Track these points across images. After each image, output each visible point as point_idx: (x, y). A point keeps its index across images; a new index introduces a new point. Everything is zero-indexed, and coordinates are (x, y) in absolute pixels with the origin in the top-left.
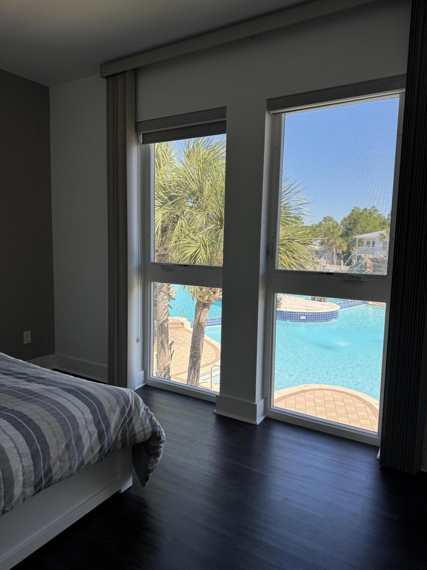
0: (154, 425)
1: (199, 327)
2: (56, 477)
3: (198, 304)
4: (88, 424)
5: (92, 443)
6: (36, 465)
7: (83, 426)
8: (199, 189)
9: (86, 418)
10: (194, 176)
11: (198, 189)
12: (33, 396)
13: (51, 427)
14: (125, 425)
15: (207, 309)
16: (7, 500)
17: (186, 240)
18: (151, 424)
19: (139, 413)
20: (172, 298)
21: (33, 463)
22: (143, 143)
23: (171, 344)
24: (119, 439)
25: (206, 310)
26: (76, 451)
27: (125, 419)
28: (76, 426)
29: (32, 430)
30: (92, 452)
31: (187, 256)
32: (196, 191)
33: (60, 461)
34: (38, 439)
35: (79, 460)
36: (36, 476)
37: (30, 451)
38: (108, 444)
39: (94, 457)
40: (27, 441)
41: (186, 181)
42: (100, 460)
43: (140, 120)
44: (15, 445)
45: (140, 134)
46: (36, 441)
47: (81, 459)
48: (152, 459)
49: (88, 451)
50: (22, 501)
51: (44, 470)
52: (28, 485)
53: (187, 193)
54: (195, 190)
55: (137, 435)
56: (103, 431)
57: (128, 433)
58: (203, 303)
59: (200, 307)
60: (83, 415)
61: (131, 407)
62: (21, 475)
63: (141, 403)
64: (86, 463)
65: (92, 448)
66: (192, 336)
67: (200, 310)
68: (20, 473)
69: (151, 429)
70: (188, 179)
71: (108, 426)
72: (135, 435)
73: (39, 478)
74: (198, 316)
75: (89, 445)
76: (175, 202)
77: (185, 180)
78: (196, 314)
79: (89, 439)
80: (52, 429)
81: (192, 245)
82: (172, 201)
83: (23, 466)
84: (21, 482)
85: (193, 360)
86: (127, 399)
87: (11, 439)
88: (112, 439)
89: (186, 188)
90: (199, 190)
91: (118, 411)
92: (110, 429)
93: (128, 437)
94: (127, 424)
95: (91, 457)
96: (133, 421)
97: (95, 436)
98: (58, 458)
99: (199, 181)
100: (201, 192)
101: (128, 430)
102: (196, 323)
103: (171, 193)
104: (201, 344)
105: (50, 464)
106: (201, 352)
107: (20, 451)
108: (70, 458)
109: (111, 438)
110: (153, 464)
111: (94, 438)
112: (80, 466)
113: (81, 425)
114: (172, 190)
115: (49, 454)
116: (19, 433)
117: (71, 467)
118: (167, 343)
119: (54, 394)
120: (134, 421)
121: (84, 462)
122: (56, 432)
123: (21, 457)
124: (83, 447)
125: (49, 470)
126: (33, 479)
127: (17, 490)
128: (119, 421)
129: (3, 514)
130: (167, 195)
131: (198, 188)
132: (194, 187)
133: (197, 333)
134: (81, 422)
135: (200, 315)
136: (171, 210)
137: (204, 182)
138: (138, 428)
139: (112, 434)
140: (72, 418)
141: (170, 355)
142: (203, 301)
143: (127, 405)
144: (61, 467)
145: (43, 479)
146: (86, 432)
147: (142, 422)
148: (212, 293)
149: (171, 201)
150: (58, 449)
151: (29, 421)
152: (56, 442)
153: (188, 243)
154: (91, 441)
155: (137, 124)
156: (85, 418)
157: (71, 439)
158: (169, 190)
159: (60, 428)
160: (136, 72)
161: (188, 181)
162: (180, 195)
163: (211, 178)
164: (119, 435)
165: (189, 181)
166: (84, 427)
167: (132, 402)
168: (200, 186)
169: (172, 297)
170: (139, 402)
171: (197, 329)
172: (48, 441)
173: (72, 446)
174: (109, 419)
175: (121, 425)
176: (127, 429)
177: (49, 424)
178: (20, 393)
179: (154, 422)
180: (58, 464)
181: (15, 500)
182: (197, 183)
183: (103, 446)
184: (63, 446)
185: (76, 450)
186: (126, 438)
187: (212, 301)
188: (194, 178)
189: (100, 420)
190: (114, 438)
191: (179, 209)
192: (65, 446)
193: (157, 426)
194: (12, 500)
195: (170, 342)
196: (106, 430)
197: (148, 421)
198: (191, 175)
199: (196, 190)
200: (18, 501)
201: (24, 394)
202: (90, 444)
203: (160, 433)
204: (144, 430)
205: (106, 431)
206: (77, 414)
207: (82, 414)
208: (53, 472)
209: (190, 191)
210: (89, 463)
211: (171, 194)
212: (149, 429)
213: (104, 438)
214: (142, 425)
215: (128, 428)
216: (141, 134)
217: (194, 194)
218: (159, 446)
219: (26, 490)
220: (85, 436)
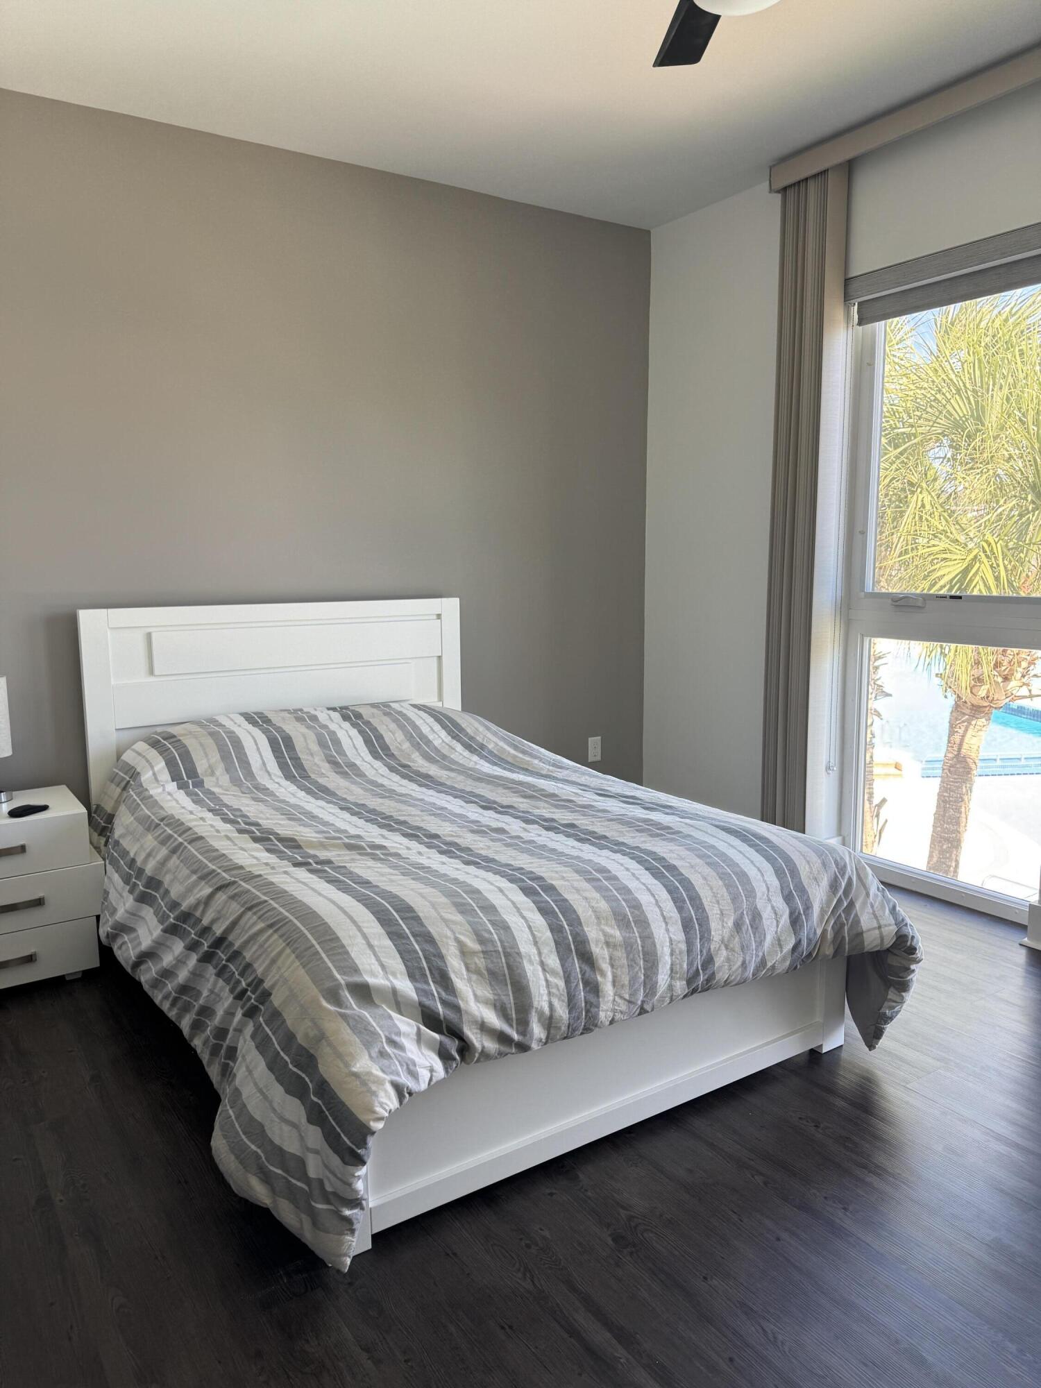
0: (900, 923)
1: (958, 766)
2: (722, 976)
3: (958, 707)
4: (770, 893)
5: (779, 929)
6: (689, 943)
7: (763, 895)
8: (972, 412)
9: (768, 882)
10: (962, 380)
11: (970, 414)
12: (667, 831)
13: (709, 885)
14: (840, 911)
15: (983, 720)
16: (647, 991)
17: (937, 543)
18: (896, 919)
19: (868, 895)
20: (884, 692)
21: (686, 938)
22: (860, 324)
23: (880, 806)
24: (830, 935)
25: (982, 724)
26: (753, 939)
27: (840, 901)
28: (751, 893)
29: (680, 884)
30: (781, 946)
31: (942, 583)
32: (964, 419)
33: (727, 948)
34: (691, 899)
35: (757, 956)
36: (690, 964)
37: (681, 917)
38: (809, 940)
39: (784, 959)
40: (673, 899)
41: (938, 396)
42: (793, 968)
43: (853, 273)
44: (657, 901)
45: (854, 304)
46: (688, 902)
47: (761, 954)
48: (892, 994)
49: (773, 945)
50: (668, 1000)
51: (701, 956)
52: (678, 976)
53: (940, 424)
54: (962, 415)
55: (865, 935)
56: (799, 913)
57: (846, 927)
58: (973, 705)
59: (964, 714)
60: (763, 875)
61: (850, 879)
62: (668, 954)
63: (870, 877)
64: (769, 964)
65: (779, 940)
66: (940, 788)
67: (963, 722)
68: (667, 950)
69: (894, 929)
70: (944, 390)
71: (808, 907)
72: (860, 934)
73: (694, 968)
74: (957, 738)
75: (774, 933)
76: (905, 450)
77: (936, 394)
78: (952, 732)
79: (775, 922)
80: (711, 889)
81: (954, 557)
82: (899, 447)
83: (671, 940)
84: (668, 967)
85: (942, 847)
86: (843, 864)
87: (649, 890)
88: (815, 933)
89: (937, 413)
90: (972, 416)
91: (825, 882)
92: (812, 913)
93: (846, 935)
94: (844, 911)
95: (779, 957)
96: (855, 906)
97: (785, 919)
98: (722, 941)
99: (974, 391)
100: (979, 420)
101: (845, 922)
102: (950, 755)
103: (896, 428)
104: (963, 810)
105: (710, 949)
106: (961, 829)
107: (664, 913)
108: (742, 948)
109: (813, 930)
110: (894, 1004)
111: (782, 922)
112: (760, 967)
113: (759, 894)
114: (899, 421)
115: (709, 931)
116: (659, 883)
117: (744, 965)
118: (870, 802)
119: (704, 833)
120: (858, 905)
121: (766, 963)
122: (719, 896)
123: (666, 924)
124: (765, 934)
125: (709, 961)
126: (685, 966)
127: (663, 979)
128: (829, 901)
129: (640, 1014)
130: (886, 435)
131: (970, 408)
132: (960, 408)
133: (952, 782)
134: (760, 889)
135: (963, 736)
136: (897, 470)
137: (988, 393)
138: (866, 922)
139: (815, 922)
140: (743, 876)
141: (875, 831)
142: (973, 699)
143: (843, 875)
144: (728, 960)
145: (701, 971)
146: (769, 908)
147: (874, 911)
148: (1000, 679)
149: (895, 449)
150: (723, 926)
151: (672, 868)
152: (719, 912)
153: (944, 551)
154: (777, 926)
155: (847, 281)
156: (765, 881)
157: (742, 913)
158: (892, 422)
159: (725, 890)
160: (850, 168)
161: (944, 394)
162: (920, 430)
163: (1007, 380)
164: (829, 929)
165: (947, 394)
166: (764, 898)
167: (852, 871)
168: (977, 402)
169: (884, 690)
170: (866, 875)
171: (952, 769)
172: (707, 908)
173: (746, 927)
174: (809, 892)
175: (832, 911)
176: (844, 920)
177: (705, 879)
178: (640, 824)
179: (901, 918)
180: (724, 953)
181: (658, 995)
182: (968, 398)
183: (800, 941)
184: (730, 923)
185: (752, 935)
186: (843, 937)
187: (998, 700)
188: (961, 384)
189: (791, 891)
190: (819, 932)
191: (916, 467)
192: (734, 923)
193: (906, 924)
194: (654, 994)
195: (876, 801)
196: (804, 912)
197: (887, 912)
198: (951, 380)
199: (964, 416)
200: (662, 998)
201: (647, 827)
202: (776, 932)
203: (915, 940)
204: (880, 927)
205: (804, 914)
206: (752, 873)
207: (759, 874)
208: (717, 965)
209: (949, 420)
210: (773, 967)
211: (896, 431)
212: (891, 928)
213: (802, 926)
214: (876, 917)
215: (845, 918)
216: (856, 304)
217: (958, 426)
218: (909, 969)
219: (673, 983)
220: (767, 914)
